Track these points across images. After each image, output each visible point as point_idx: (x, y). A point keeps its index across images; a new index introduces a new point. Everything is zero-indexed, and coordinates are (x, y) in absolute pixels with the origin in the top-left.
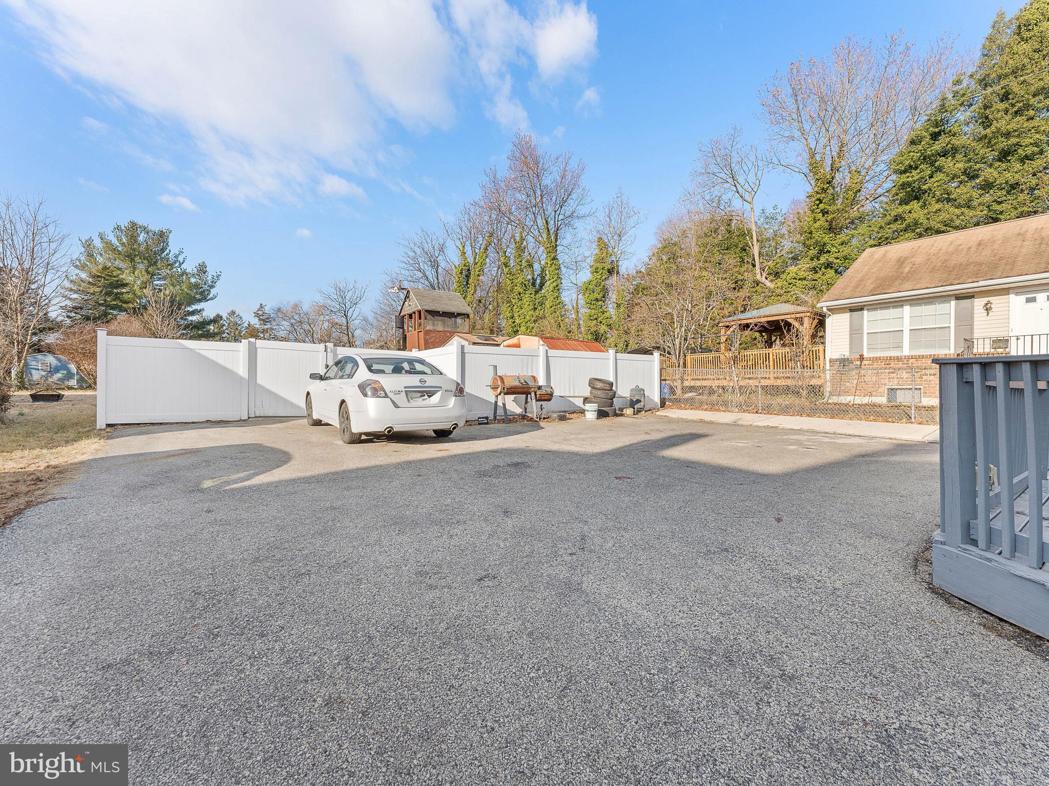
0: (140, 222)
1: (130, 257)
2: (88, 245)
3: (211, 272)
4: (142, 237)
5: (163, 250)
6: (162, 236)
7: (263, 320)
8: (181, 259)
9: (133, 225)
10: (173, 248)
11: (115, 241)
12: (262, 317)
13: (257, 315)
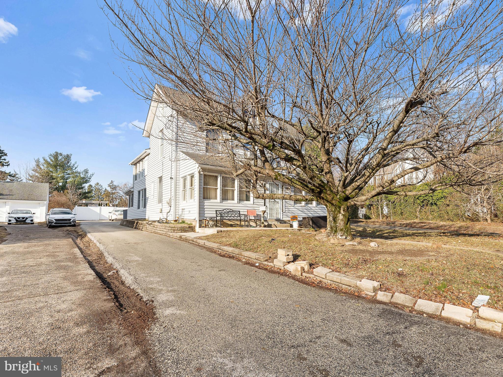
0: (59, 152)
1: (55, 166)
2: (38, 161)
3: (90, 173)
4: (60, 157)
5: (68, 162)
6: (68, 157)
7: (112, 188)
8: (76, 166)
9: (57, 153)
10: (72, 162)
11: (49, 160)
12: (112, 187)
13: (109, 186)
